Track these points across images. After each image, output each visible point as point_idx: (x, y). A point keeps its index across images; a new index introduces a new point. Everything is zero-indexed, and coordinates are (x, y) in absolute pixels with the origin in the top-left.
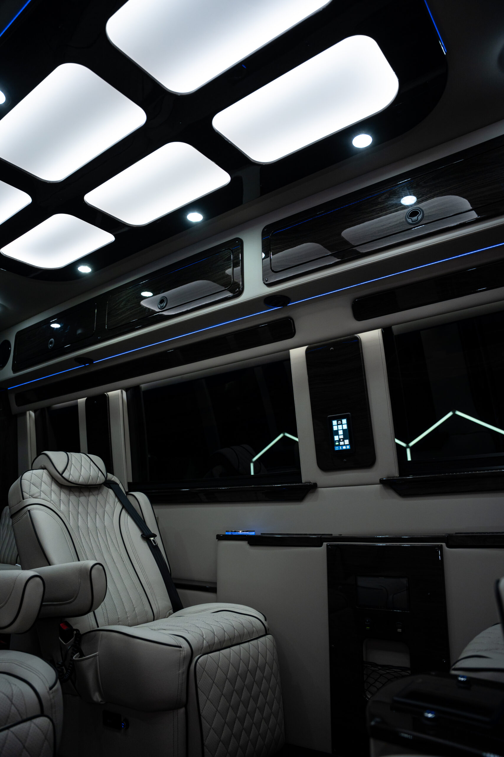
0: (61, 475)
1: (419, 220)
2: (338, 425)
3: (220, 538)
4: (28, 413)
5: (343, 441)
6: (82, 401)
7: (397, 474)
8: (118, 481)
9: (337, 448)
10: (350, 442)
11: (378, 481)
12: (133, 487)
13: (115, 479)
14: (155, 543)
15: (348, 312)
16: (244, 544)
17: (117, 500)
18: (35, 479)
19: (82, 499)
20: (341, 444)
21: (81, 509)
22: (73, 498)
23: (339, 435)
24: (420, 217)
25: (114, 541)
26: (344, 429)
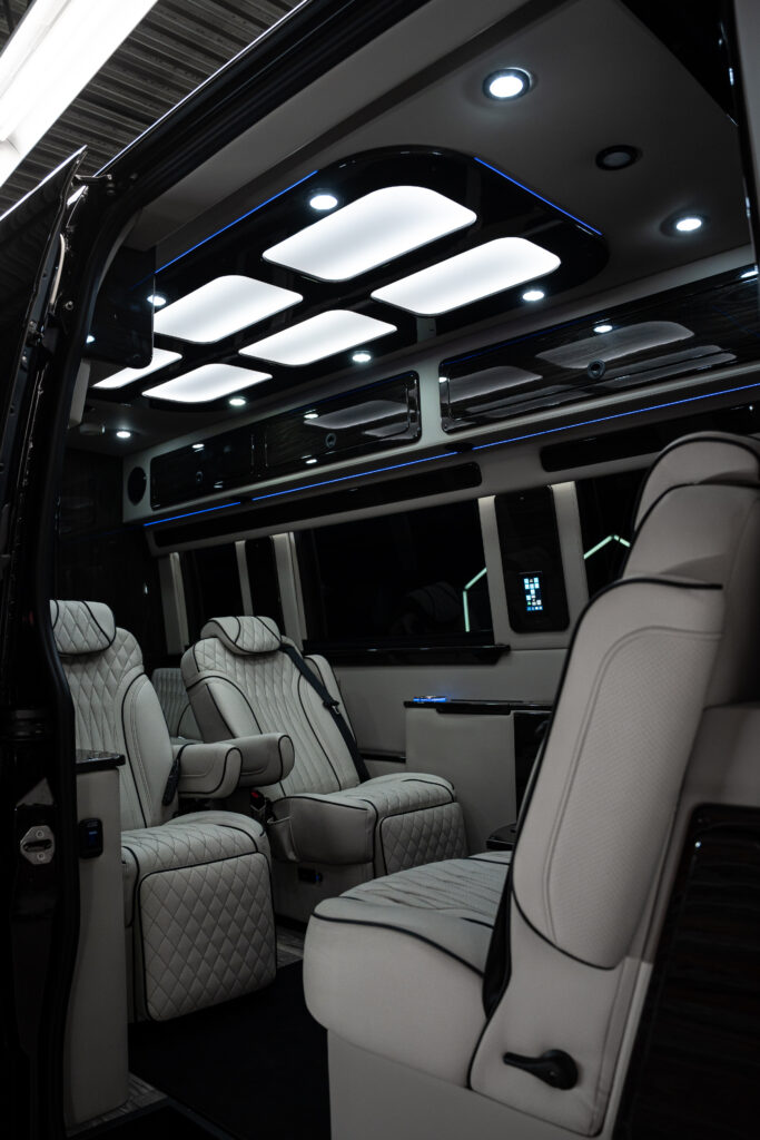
0: (234, 643)
2: (530, 583)
3: (409, 705)
4: (171, 555)
5: (536, 601)
6: (240, 544)
8: (293, 645)
9: (529, 609)
10: (542, 602)
12: (310, 647)
13: (287, 640)
14: (338, 712)
15: (537, 462)
16: (433, 711)
17: (293, 665)
18: (209, 650)
19: (258, 667)
20: (533, 605)
21: (257, 679)
22: (248, 667)
23: (531, 595)
24: (602, 372)
25: (295, 712)
26: (536, 588)
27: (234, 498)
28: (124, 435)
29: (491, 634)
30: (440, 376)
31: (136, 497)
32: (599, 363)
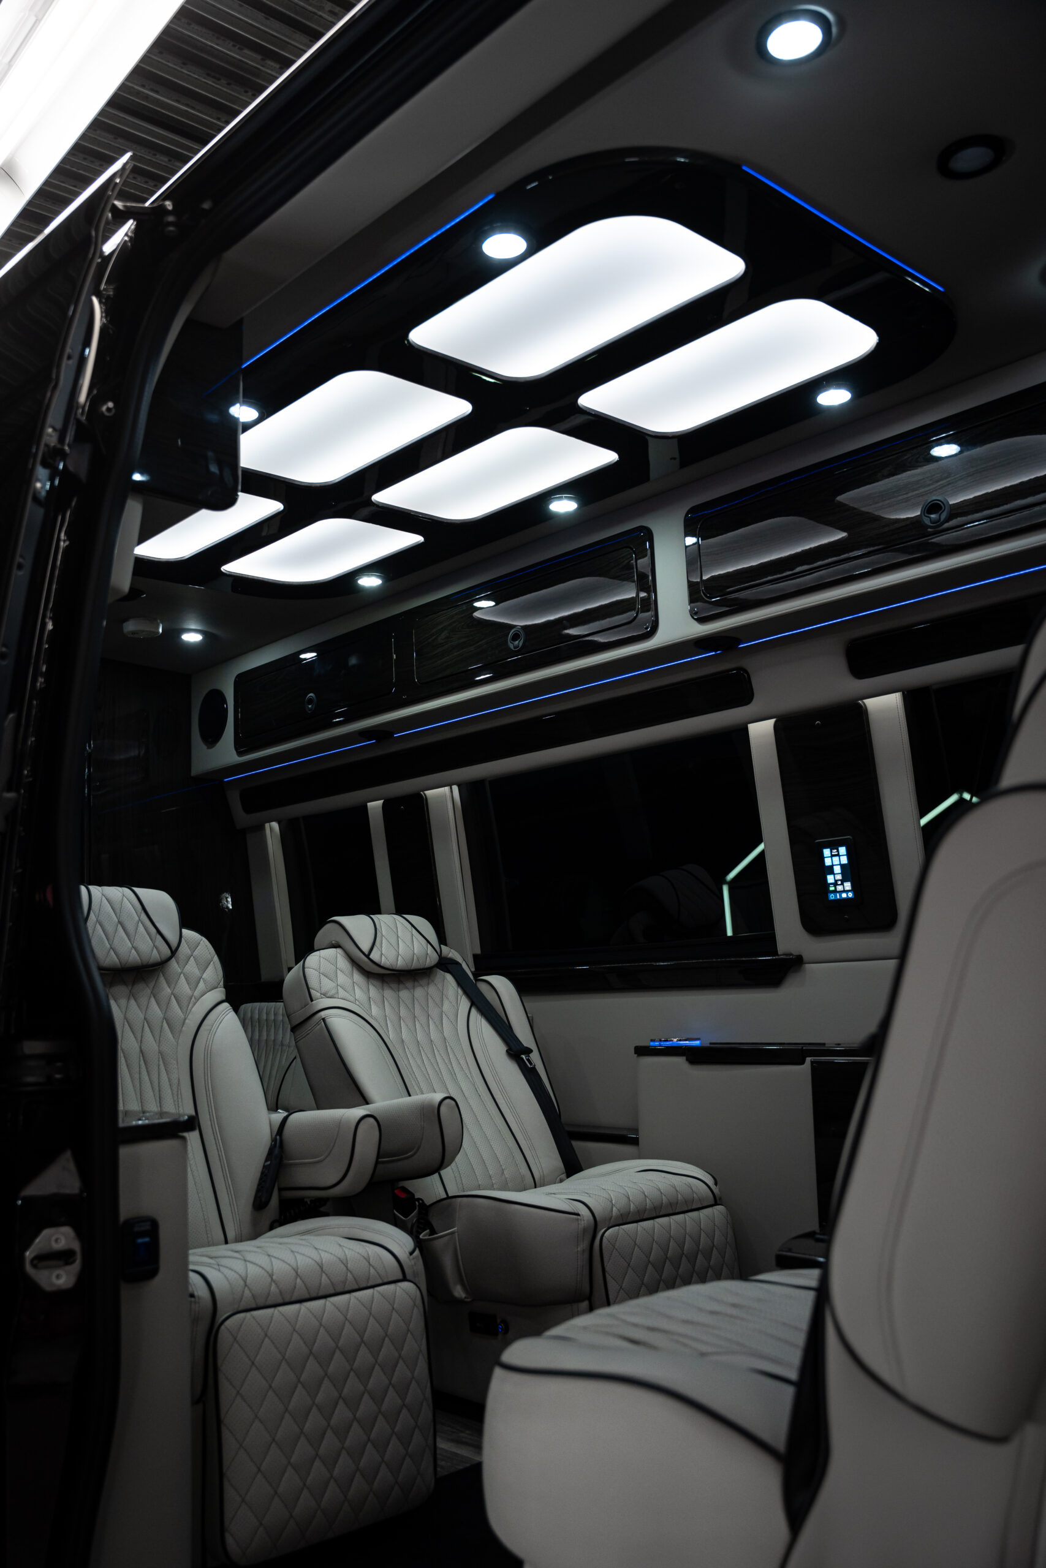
0: (368, 956)
1: (942, 520)
2: (832, 856)
3: (642, 1051)
4: (267, 825)
5: (842, 884)
6: (375, 806)
8: (459, 959)
9: (832, 897)
10: (852, 885)
12: (485, 964)
13: (450, 952)
14: (531, 1063)
15: (842, 664)
16: (680, 1060)
17: (460, 991)
18: (326, 967)
19: (404, 994)
20: (838, 890)
21: (403, 1012)
22: (388, 993)
23: (834, 874)
24: (943, 516)
25: (462, 1062)
26: (842, 863)
27: (365, 734)
28: (192, 637)
29: (772, 938)
30: (687, 534)
31: (212, 736)
32: (939, 502)
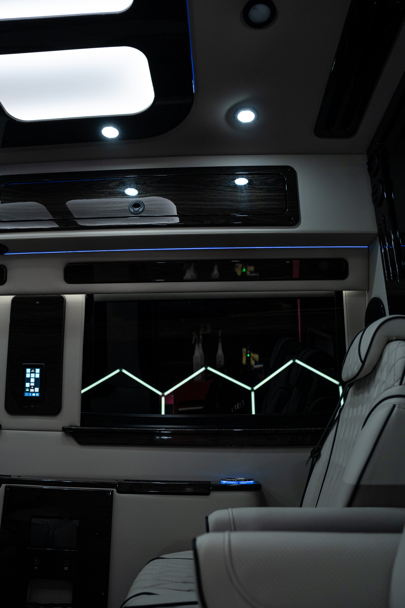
1: (139, 211)
2: (31, 373)
5: (34, 388)
7: (78, 424)
9: (26, 395)
11: (61, 429)
20: (31, 391)
23: (30, 383)
24: (141, 210)
26: (36, 377)
32: (140, 204)
